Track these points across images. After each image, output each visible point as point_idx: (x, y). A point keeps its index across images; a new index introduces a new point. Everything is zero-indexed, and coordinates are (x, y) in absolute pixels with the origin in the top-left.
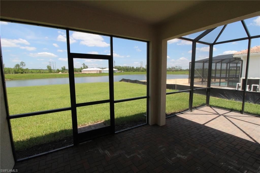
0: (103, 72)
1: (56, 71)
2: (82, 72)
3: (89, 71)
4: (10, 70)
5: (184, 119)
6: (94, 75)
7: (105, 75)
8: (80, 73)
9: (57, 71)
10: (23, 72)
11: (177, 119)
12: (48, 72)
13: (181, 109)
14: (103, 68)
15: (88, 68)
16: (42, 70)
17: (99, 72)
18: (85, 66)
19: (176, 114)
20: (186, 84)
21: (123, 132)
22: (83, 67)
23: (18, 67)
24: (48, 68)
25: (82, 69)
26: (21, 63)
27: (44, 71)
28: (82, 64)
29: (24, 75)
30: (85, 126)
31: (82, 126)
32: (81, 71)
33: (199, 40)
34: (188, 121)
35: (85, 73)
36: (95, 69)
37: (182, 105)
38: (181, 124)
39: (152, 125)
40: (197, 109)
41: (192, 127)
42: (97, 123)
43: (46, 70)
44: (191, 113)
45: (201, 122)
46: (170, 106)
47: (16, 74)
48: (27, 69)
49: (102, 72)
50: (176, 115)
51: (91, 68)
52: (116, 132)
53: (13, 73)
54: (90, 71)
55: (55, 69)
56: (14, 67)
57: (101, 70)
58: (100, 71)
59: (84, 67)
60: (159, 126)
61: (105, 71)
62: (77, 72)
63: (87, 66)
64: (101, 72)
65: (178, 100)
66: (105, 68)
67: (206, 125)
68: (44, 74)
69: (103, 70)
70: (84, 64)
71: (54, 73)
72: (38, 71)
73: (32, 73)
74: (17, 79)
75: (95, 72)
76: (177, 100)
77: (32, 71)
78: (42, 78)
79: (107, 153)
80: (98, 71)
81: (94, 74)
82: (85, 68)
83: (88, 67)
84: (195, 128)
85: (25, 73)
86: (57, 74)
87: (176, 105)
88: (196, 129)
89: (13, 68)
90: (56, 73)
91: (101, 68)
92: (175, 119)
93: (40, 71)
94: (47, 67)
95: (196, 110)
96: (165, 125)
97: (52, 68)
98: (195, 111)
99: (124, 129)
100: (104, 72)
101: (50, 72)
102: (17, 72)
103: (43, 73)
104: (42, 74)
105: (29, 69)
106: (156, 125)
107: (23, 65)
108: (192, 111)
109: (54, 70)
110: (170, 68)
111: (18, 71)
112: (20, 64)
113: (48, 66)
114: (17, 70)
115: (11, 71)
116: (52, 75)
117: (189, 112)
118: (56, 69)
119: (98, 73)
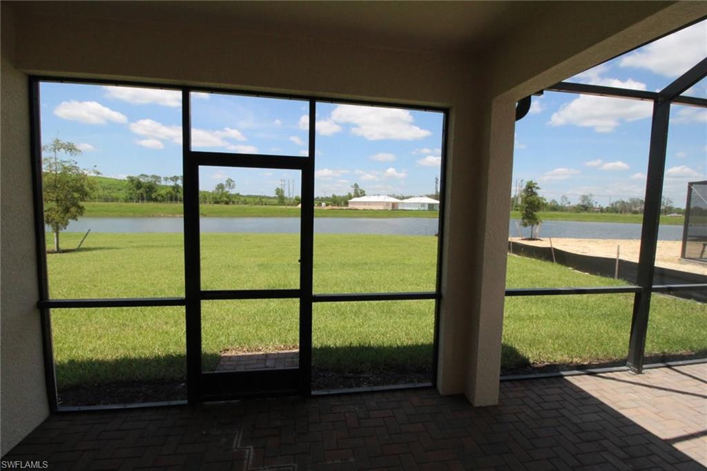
0: (402, 208)
1: (292, 201)
2: (350, 206)
3: (365, 203)
4: (207, 195)
5: (591, 397)
6: (378, 215)
7: (405, 217)
8: (345, 208)
9: (296, 201)
10: (230, 201)
11: (559, 391)
12: (277, 203)
13: (597, 354)
14: (405, 196)
15: (364, 195)
16: (264, 197)
17: (390, 208)
18: (359, 191)
19: (563, 373)
20: (671, 260)
21: (339, 395)
22: (353, 194)
23: (220, 190)
24: (277, 193)
25: (350, 197)
26: (227, 181)
27: (271, 200)
28: (352, 186)
29: (231, 206)
30: (257, 353)
31: (248, 350)
32: (347, 204)
33: (681, 95)
34: (604, 411)
35: (357, 209)
36: (381, 199)
37: (610, 339)
38: (564, 416)
39: (447, 396)
40: (669, 367)
41: (605, 443)
42: (291, 351)
43: (275, 198)
44: (637, 378)
45: (663, 430)
46: (557, 338)
47: (215, 205)
48: (238, 194)
49: (400, 208)
50: (562, 376)
51: (375, 195)
52: (313, 393)
53: (210, 203)
54: (369, 203)
55: (291, 196)
56: (214, 189)
57: (397, 203)
58: (394, 205)
59: (355, 193)
60: (471, 405)
61: (407, 206)
62: (338, 206)
63: (364, 192)
64: (397, 207)
65: (604, 316)
66: (408, 198)
67: (680, 446)
68: (268, 206)
69: (403, 203)
70: (356, 186)
71: (288, 205)
72: (257, 200)
73: (246, 204)
74: (215, 216)
75: (381, 208)
76: (598, 317)
77: (245, 200)
78: (260, 216)
79: (247, 457)
80: (388, 204)
81: (378, 213)
82: (358, 196)
83: (366, 193)
84: (621, 448)
85: (234, 203)
86: (293, 207)
87: (586, 336)
88: (622, 454)
89: (211, 191)
90: (292, 205)
91: (397, 198)
92: (549, 391)
93: (261, 200)
94: (275, 192)
95: (666, 369)
96: (495, 406)
97: (286, 194)
98: (657, 375)
99: (351, 386)
100: (405, 208)
101: (282, 202)
102: (218, 200)
103: (266, 204)
104: (264, 207)
105: (241, 194)
106: (461, 398)
107: (230, 185)
108: (639, 372)
109: (291, 199)
110: (623, 202)
111: (220, 198)
112: (224, 183)
113: (278, 189)
114: (218, 197)
115: (208, 199)
116: (282, 211)
117: (626, 374)
118: (294, 198)
119: (387, 210)
